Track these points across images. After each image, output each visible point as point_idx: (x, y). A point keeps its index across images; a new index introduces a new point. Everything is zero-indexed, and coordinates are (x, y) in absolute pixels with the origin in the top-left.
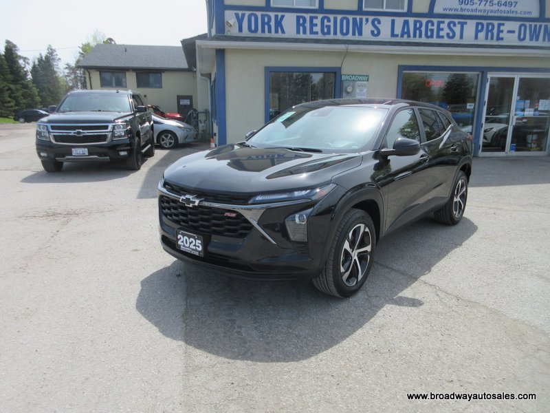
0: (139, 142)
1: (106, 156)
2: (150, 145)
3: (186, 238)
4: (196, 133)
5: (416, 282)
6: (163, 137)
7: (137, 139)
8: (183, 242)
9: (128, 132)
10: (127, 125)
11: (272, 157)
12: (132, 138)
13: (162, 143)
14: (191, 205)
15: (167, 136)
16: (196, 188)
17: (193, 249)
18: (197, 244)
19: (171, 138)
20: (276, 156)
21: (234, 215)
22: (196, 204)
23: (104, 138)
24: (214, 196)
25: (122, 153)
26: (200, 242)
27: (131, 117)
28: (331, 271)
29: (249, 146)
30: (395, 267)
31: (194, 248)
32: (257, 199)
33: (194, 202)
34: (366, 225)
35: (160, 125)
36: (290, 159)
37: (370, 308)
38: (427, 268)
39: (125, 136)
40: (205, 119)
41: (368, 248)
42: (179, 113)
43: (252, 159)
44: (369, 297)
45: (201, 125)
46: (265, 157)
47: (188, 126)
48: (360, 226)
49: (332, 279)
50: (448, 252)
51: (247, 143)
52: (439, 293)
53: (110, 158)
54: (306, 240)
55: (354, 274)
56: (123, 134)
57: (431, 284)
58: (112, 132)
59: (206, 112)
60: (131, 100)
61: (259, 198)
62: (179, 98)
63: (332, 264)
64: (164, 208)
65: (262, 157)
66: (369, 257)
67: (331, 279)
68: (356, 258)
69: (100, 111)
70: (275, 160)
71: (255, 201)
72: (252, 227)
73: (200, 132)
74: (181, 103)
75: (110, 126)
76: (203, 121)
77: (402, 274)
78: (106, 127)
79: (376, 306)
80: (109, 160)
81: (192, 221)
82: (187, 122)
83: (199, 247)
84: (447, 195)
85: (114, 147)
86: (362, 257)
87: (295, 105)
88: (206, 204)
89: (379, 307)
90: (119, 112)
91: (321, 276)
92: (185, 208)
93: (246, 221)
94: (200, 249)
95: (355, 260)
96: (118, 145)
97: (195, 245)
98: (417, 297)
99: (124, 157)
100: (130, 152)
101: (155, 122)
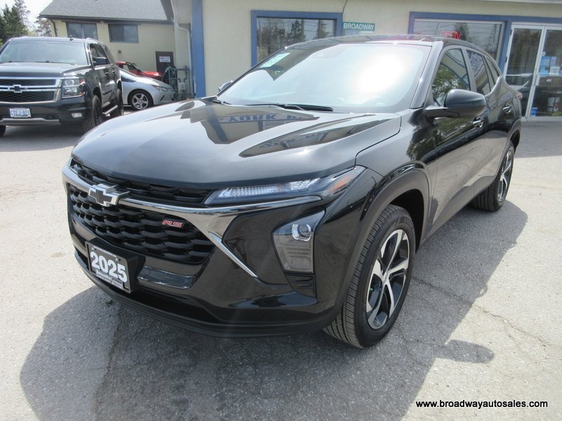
0: (99, 103)
1: (54, 118)
2: (116, 107)
3: (102, 258)
4: (174, 93)
5: (471, 310)
6: (135, 97)
7: (95, 98)
8: (98, 264)
9: (82, 89)
10: (80, 80)
11: (259, 118)
12: (88, 96)
13: (134, 104)
14: (105, 204)
15: (139, 97)
16: (114, 173)
17: (114, 278)
18: (119, 271)
19: (144, 99)
20: (264, 118)
21: (178, 225)
22: (114, 202)
23: (50, 95)
24: (145, 188)
25: (76, 115)
26: (123, 268)
27: (88, 70)
28: (352, 315)
29: (220, 103)
30: (435, 282)
31: (116, 276)
32: (221, 195)
33: (109, 199)
34: (406, 231)
35: (131, 83)
36: (281, 122)
37: (411, 368)
38: (481, 283)
39: (78, 94)
40: (184, 77)
41: (404, 265)
42: (158, 71)
43: (236, 121)
44: (407, 342)
45: (180, 85)
46: (252, 119)
47: (166, 85)
48: (396, 235)
49: (352, 326)
50: (501, 254)
51: (219, 99)
52: (512, 332)
53: (60, 121)
54: (311, 270)
55: (385, 308)
56: (76, 91)
57: (494, 313)
58: (61, 87)
59: (186, 69)
60: (88, 51)
61: (226, 194)
62: (158, 54)
63: (353, 302)
64: (74, 203)
65: (248, 118)
66: (405, 277)
67: (350, 326)
68: (387, 283)
69: (47, 62)
70: (264, 123)
71: (216, 199)
72: (211, 247)
73: (179, 92)
74: (161, 61)
75: (58, 81)
76: (182, 80)
77: (447, 294)
78: (53, 82)
79: (421, 363)
80: (59, 123)
81: (112, 229)
82: (164, 81)
83: (123, 276)
84: (494, 173)
85: (65, 107)
86: (395, 279)
87: (287, 45)
88: (131, 202)
89: (427, 366)
90: (72, 64)
91: (334, 323)
92: (98, 207)
93: (201, 236)
94: (125, 279)
95: (386, 286)
96: (71, 105)
97: (116, 272)
98: (480, 341)
99: (78, 121)
100: (86, 113)
101: (124, 79)
